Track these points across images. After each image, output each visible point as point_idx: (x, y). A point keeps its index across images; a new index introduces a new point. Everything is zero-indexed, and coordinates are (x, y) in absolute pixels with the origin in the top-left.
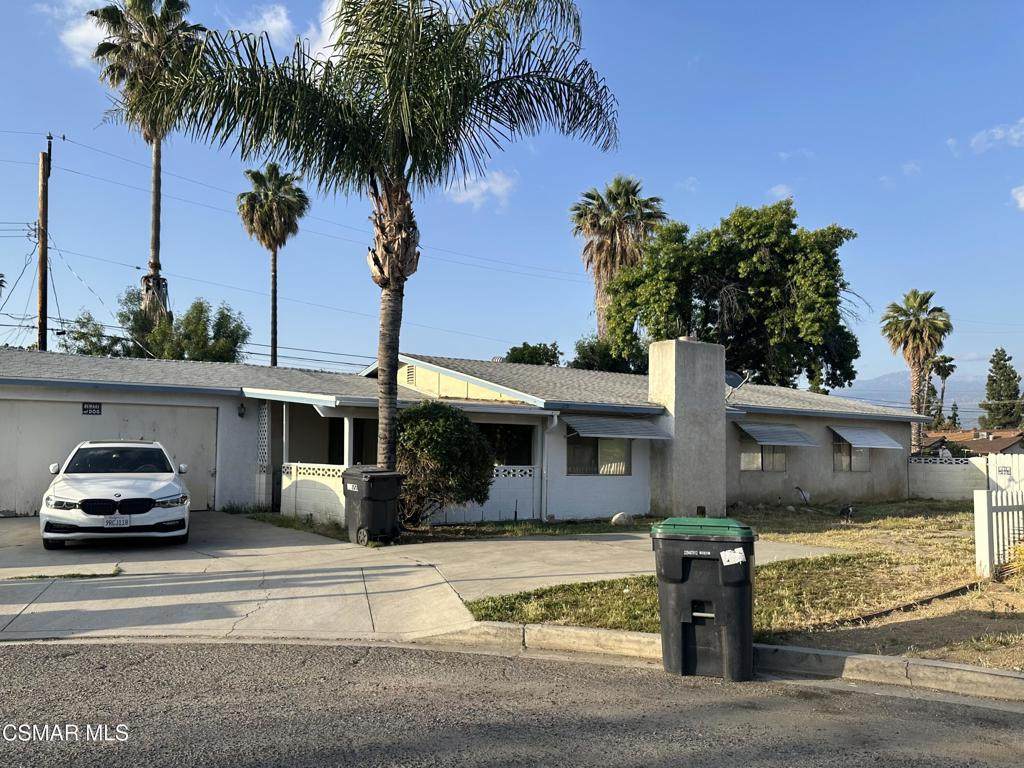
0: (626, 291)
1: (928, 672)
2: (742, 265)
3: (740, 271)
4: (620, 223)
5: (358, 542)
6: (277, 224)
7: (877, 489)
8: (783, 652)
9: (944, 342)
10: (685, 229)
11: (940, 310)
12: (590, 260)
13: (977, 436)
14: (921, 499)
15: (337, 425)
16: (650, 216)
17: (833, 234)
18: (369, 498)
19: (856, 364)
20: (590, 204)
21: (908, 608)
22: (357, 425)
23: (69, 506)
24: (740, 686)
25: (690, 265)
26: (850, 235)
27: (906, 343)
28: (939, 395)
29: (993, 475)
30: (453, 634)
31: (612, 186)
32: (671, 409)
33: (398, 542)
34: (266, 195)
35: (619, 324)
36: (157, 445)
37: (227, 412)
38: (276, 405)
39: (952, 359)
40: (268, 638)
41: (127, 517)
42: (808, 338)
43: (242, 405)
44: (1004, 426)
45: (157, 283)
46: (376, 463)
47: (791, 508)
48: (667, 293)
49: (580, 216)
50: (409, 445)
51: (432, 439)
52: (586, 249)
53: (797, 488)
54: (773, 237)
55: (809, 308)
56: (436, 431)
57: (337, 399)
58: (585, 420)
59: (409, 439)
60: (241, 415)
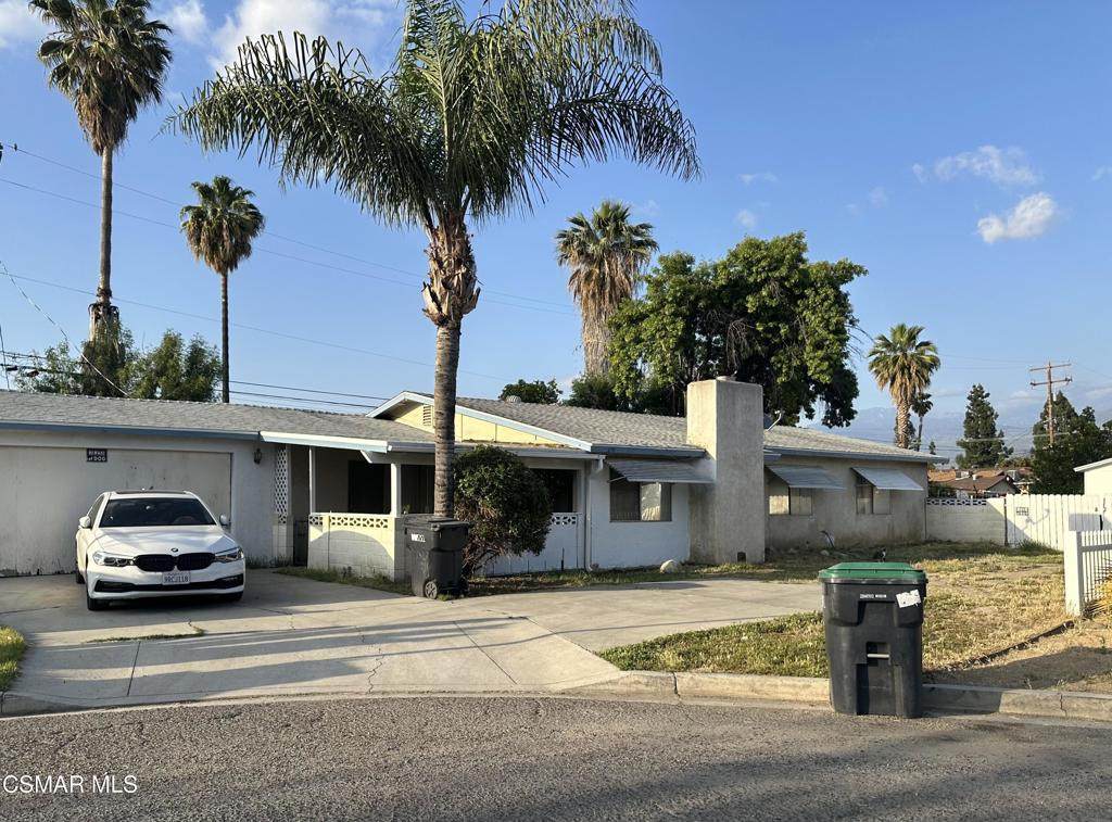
0: (629, 326)
1: (1082, 704)
2: (750, 298)
3: (749, 305)
4: (609, 252)
5: (425, 596)
6: (227, 244)
7: (897, 531)
8: (940, 690)
9: (931, 378)
10: (691, 261)
11: (927, 344)
12: (578, 290)
13: (959, 476)
14: (941, 542)
15: (384, 471)
16: (640, 244)
17: (844, 268)
18: (438, 549)
19: (856, 404)
20: (577, 230)
21: (1022, 646)
22: (405, 472)
23: (123, 563)
24: (920, 722)
25: (698, 299)
26: (860, 271)
27: (893, 380)
28: (917, 433)
29: (1010, 516)
30: (602, 684)
31: (599, 210)
32: (712, 451)
33: (467, 595)
34: (214, 212)
35: (622, 361)
36: (189, 495)
37: (243, 460)
38: (299, 452)
39: (929, 396)
40: (413, 692)
41: (186, 573)
42: (816, 377)
43: (258, 450)
44: (982, 465)
45: (106, 312)
46: (432, 511)
47: (825, 552)
48: (673, 329)
49: (566, 244)
50: (469, 492)
51: (493, 486)
52: (572, 278)
53: (824, 532)
54: (784, 271)
55: (818, 346)
56: (497, 478)
57: (389, 444)
58: (629, 463)
59: (470, 486)
60: (257, 461)
